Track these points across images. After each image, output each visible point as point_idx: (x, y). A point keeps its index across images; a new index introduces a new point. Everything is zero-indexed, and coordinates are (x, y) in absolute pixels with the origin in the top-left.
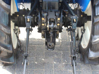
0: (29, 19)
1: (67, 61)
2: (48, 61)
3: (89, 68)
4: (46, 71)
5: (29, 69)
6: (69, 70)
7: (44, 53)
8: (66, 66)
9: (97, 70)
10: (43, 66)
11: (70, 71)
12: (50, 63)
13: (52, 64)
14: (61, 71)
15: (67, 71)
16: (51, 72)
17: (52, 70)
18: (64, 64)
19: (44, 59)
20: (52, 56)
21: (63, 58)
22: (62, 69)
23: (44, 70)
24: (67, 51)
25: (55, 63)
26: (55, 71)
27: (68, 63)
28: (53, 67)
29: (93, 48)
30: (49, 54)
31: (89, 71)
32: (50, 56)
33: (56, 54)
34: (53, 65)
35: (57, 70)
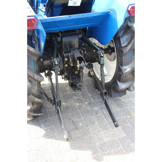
0: (56, 62)
1: (88, 99)
2: (70, 105)
3: (112, 102)
4: (72, 115)
5: (54, 118)
6: (94, 108)
7: (62, 97)
8: (89, 105)
9: (121, 102)
10: (67, 110)
11: (96, 108)
12: (72, 106)
13: (75, 106)
14: (87, 111)
15: (93, 109)
16: (78, 114)
17: (79, 112)
18: (87, 103)
19: (65, 103)
20: (71, 98)
21: (83, 97)
22: (88, 109)
23: (70, 114)
24: (84, 89)
25: (77, 104)
26: (81, 112)
27: (91, 102)
28: (78, 109)
29: (122, 79)
30: (67, 97)
31: (114, 104)
32: (69, 99)
33: (75, 95)
34: (77, 107)
35: (83, 111)
